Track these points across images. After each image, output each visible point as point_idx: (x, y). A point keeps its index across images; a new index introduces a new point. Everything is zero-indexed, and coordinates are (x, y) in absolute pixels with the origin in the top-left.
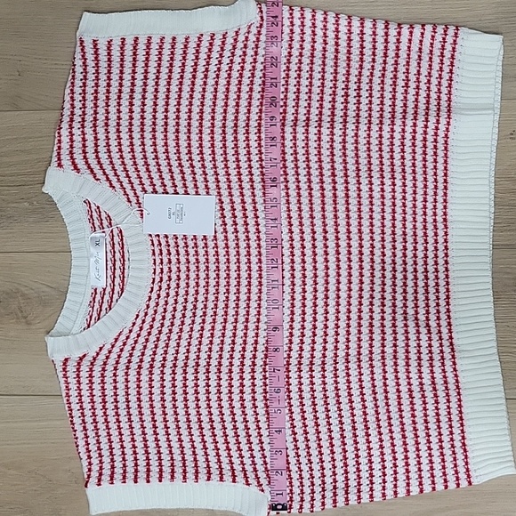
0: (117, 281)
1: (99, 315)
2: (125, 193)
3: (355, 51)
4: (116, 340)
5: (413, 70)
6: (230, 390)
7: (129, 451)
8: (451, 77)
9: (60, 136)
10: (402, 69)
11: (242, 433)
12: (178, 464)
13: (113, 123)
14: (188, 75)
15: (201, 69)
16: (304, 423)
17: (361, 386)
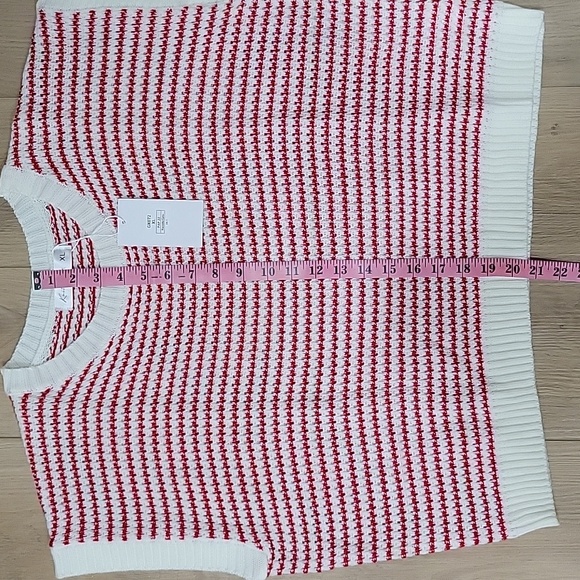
0: (87, 301)
1: (65, 343)
2: (96, 197)
3: (370, 28)
4: (86, 372)
5: (438, 51)
6: (221, 431)
7: (101, 503)
8: (482, 60)
9: (17, 129)
10: (424, 50)
11: (235, 481)
12: (160, 518)
13: (80, 113)
14: (170, 56)
15: (186, 48)
16: (308, 469)
17: (375, 425)
